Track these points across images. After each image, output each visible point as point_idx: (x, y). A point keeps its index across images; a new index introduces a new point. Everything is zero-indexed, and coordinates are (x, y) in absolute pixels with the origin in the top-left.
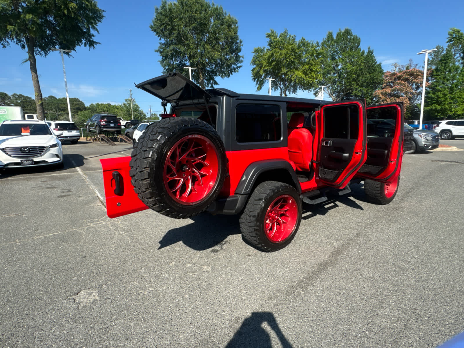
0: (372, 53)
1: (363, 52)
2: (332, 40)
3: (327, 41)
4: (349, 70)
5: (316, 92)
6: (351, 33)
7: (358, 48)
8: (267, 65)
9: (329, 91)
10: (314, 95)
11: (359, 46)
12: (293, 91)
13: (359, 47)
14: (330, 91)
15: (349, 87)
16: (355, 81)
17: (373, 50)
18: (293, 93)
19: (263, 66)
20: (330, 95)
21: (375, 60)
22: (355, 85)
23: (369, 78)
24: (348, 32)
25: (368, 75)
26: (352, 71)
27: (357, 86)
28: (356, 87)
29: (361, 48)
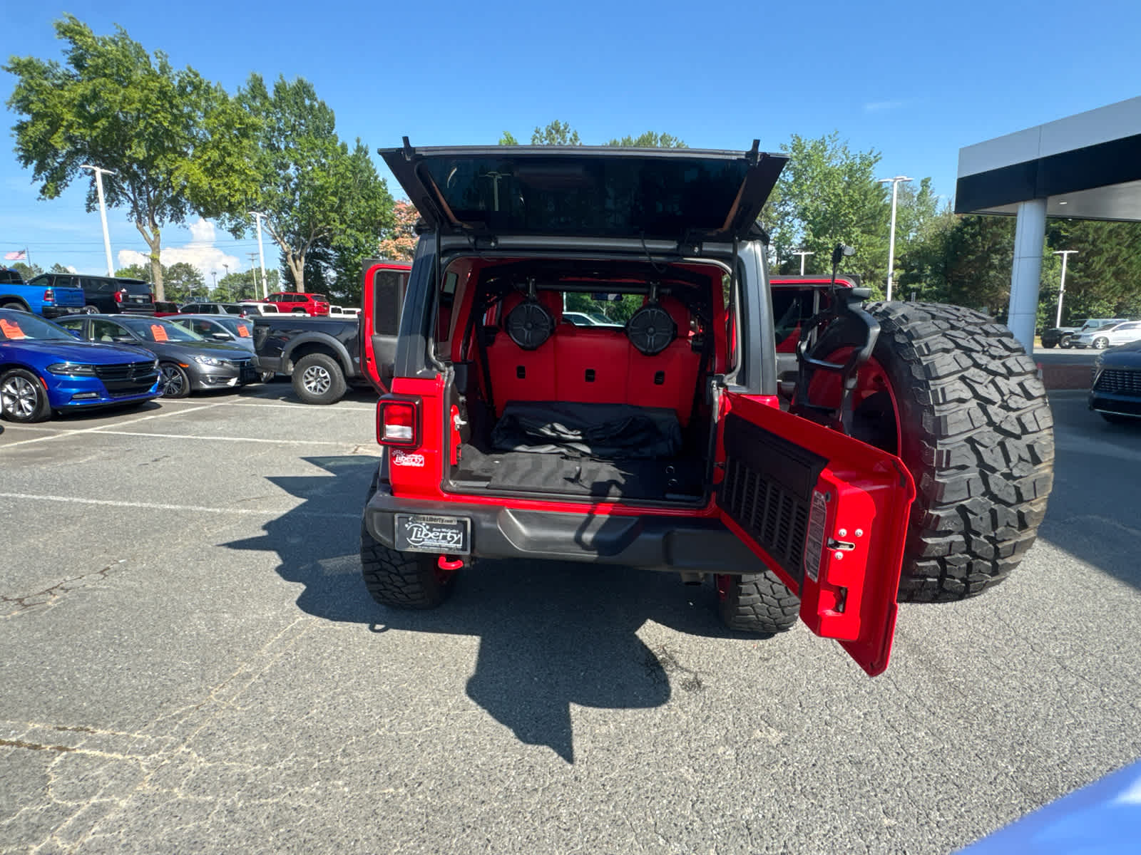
0: (366, 153)
1: (344, 148)
2: (265, 97)
3: (249, 96)
4: (317, 183)
5: (236, 225)
6: (314, 94)
7: (329, 133)
8: (79, 124)
9: (273, 228)
10: (231, 234)
11: (332, 129)
12: (172, 216)
13: (334, 132)
14: (276, 228)
15: (324, 224)
16: (336, 212)
17: (367, 146)
18: (171, 221)
19: (65, 123)
20: (275, 238)
21: (375, 170)
22: (338, 221)
23: (368, 210)
24: (303, 90)
25: (363, 203)
26: (328, 188)
27: (341, 224)
28: (340, 227)
29: (338, 135)
